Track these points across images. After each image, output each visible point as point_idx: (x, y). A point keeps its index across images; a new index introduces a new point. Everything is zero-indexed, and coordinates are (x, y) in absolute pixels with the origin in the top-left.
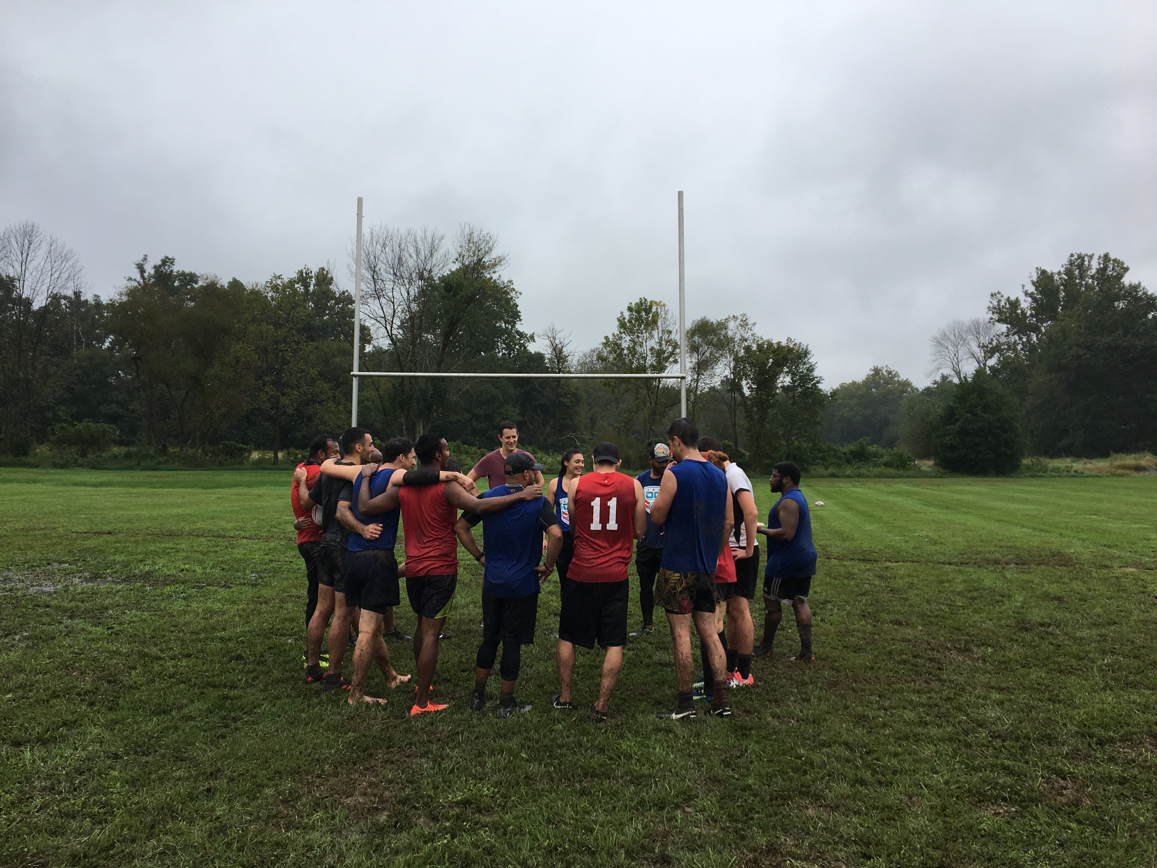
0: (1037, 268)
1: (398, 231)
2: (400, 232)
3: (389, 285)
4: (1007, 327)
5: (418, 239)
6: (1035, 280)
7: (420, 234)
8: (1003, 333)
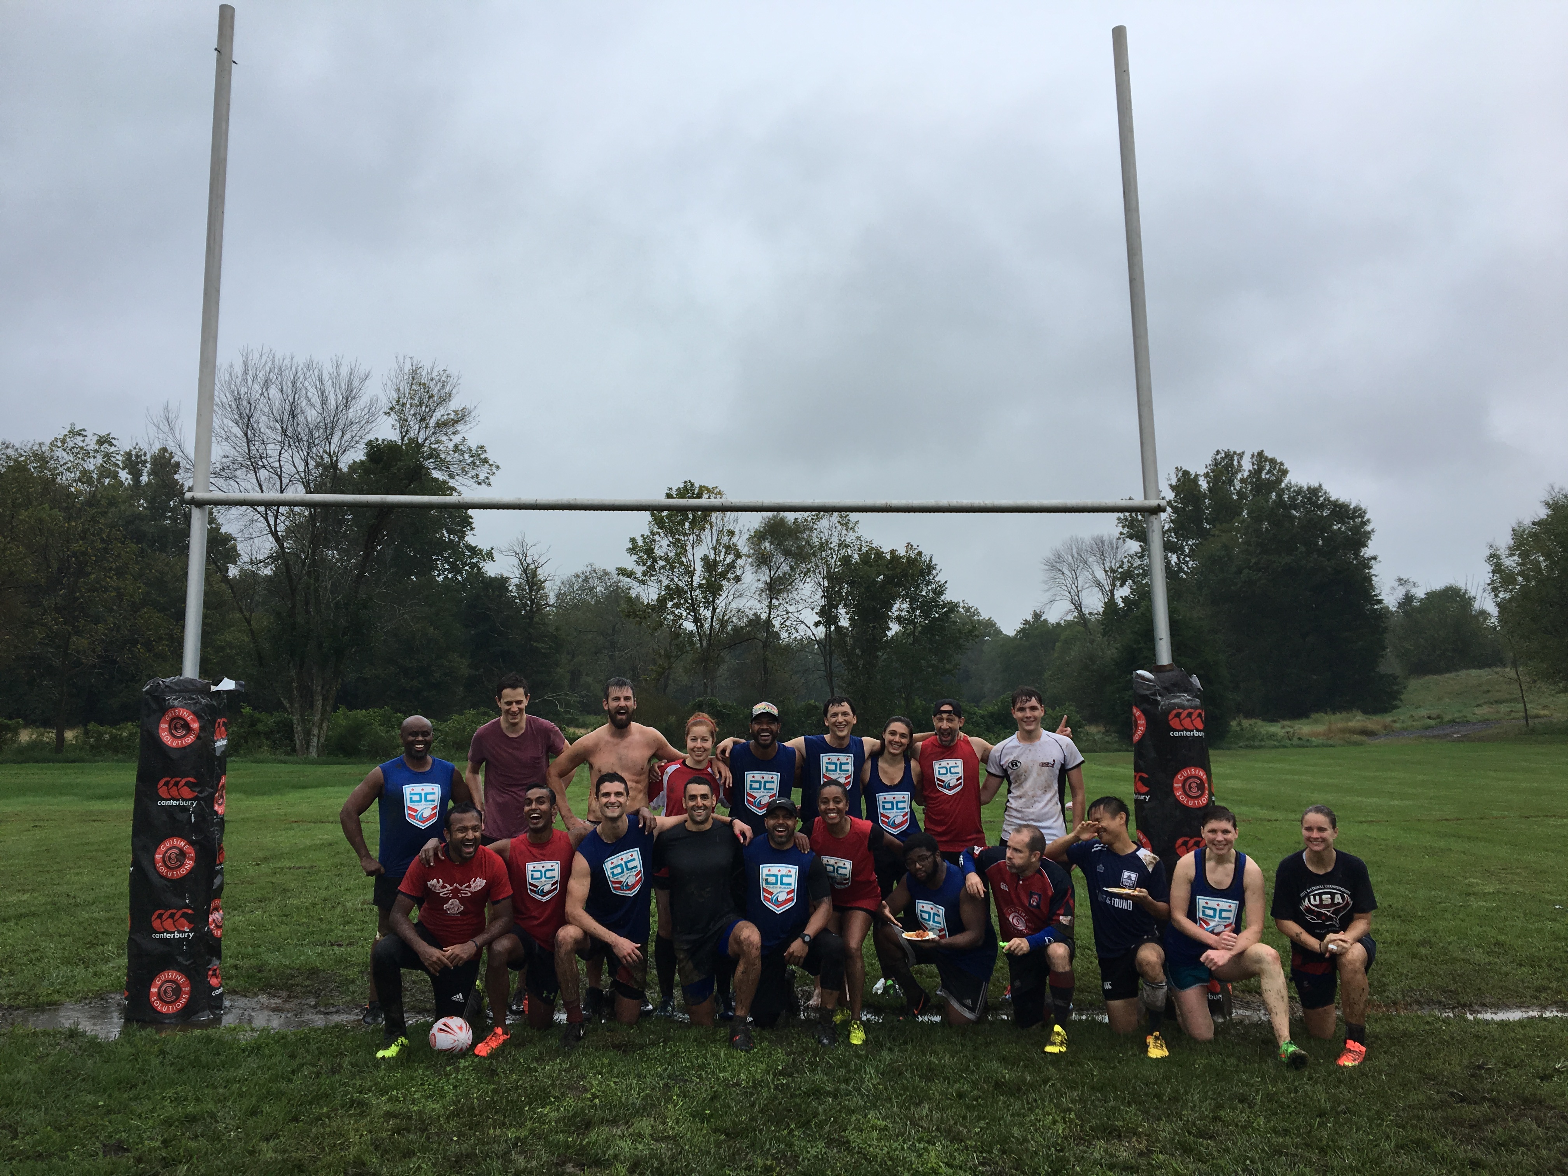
0: (1177, 468)
1: (292, 358)
2: (295, 361)
3: (272, 450)
4: (1141, 546)
5: (326, 377)
6: (1174, 484)
7: (328, 369)
8: (1136, 553)
